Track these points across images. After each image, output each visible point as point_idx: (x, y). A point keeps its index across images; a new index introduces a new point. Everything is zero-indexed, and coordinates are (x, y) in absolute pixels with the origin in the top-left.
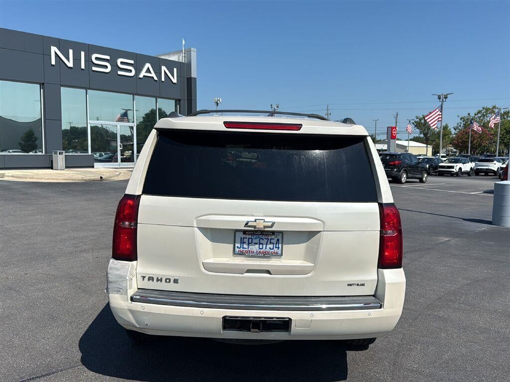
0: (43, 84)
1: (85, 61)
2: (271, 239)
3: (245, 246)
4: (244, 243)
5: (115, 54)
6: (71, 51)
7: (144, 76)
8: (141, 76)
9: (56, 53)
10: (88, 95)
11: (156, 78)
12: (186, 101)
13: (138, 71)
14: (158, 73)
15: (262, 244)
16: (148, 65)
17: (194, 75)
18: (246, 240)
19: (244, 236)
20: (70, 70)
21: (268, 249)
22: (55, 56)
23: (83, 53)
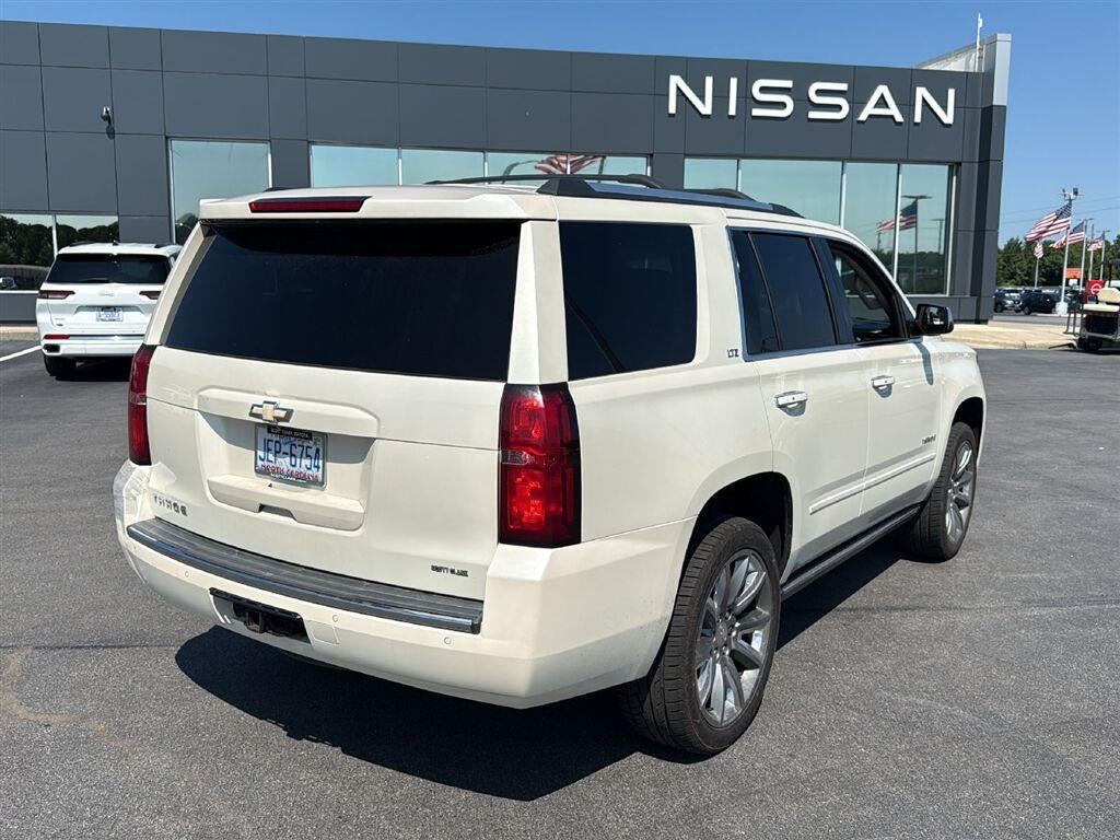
0: (652, 155)
1: (738, 97)
2: (308, 447)
3: (271, 457)
4: (269, 450)
5: (803, 74)
6: (709, 81)
7: (870, 116)
8: (863, 117)
9: (678, 88)
10: (740, 172)
11: (899, 118)
12: (977, 165)
13: (857, 106)
14: (906, 105)
15: (295, 456)
16: (883, 90)
17: (999, 98)
18: (271, 445)
19: (269, 436)
20: (707, 120)
21: (303, 470)
22: (677, 95)
23: (734, 82)
